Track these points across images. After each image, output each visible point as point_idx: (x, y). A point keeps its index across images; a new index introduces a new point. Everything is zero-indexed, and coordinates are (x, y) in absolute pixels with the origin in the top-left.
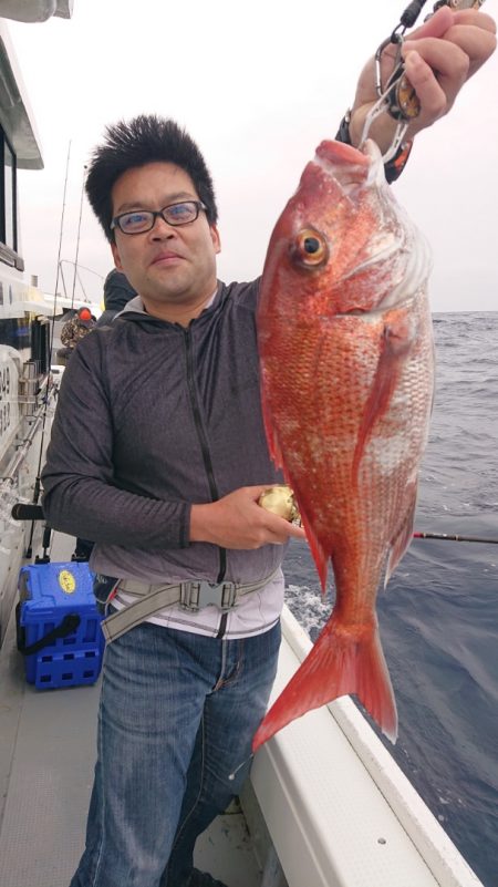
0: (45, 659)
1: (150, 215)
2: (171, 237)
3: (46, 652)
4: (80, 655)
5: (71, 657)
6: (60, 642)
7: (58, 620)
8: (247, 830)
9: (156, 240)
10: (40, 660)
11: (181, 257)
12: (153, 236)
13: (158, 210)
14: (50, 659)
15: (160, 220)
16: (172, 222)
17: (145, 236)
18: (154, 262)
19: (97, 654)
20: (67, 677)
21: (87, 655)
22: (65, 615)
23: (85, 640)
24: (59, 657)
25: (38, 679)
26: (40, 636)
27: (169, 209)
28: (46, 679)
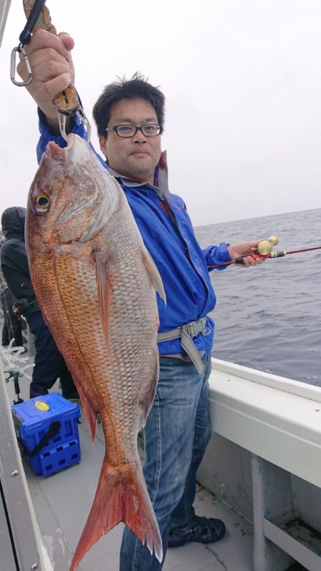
0: (45, 455)
1: (134, 129)
2: (145, 142)
3: (44, 451)
4: (66, 446)
5: (61, 448)
6: (51, 442)
7: (46, 428)
8: (213, 494)
9: (136, 142)
10: (42, 457)
11: (148, 154)
12: (135, 140)
13: (139, 126)
14: (47, 455)
15: (139, 132)
16: (145, 133)
17: (130, 139)
18: (132, 154)
19: (76, 442)
20: (62, 462)
21: (71, 444)
22: (50, 423)
23: (66, 436)
24: (53, 451)
25: (44, 469)
26: (38, 441)
27: (145, 127)
28: (49, 467)
